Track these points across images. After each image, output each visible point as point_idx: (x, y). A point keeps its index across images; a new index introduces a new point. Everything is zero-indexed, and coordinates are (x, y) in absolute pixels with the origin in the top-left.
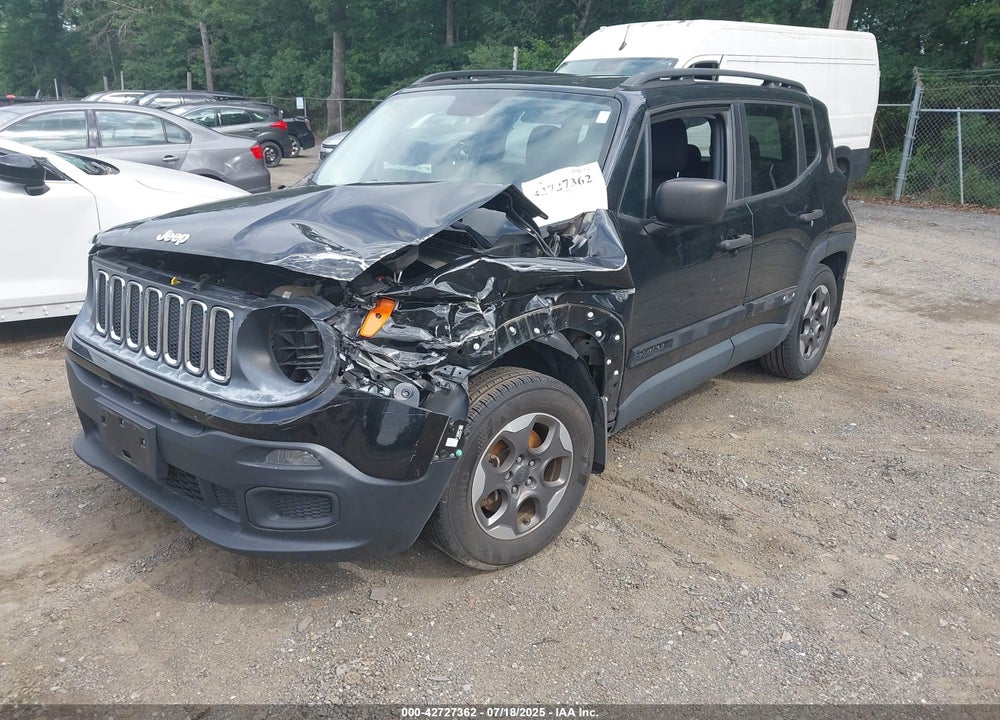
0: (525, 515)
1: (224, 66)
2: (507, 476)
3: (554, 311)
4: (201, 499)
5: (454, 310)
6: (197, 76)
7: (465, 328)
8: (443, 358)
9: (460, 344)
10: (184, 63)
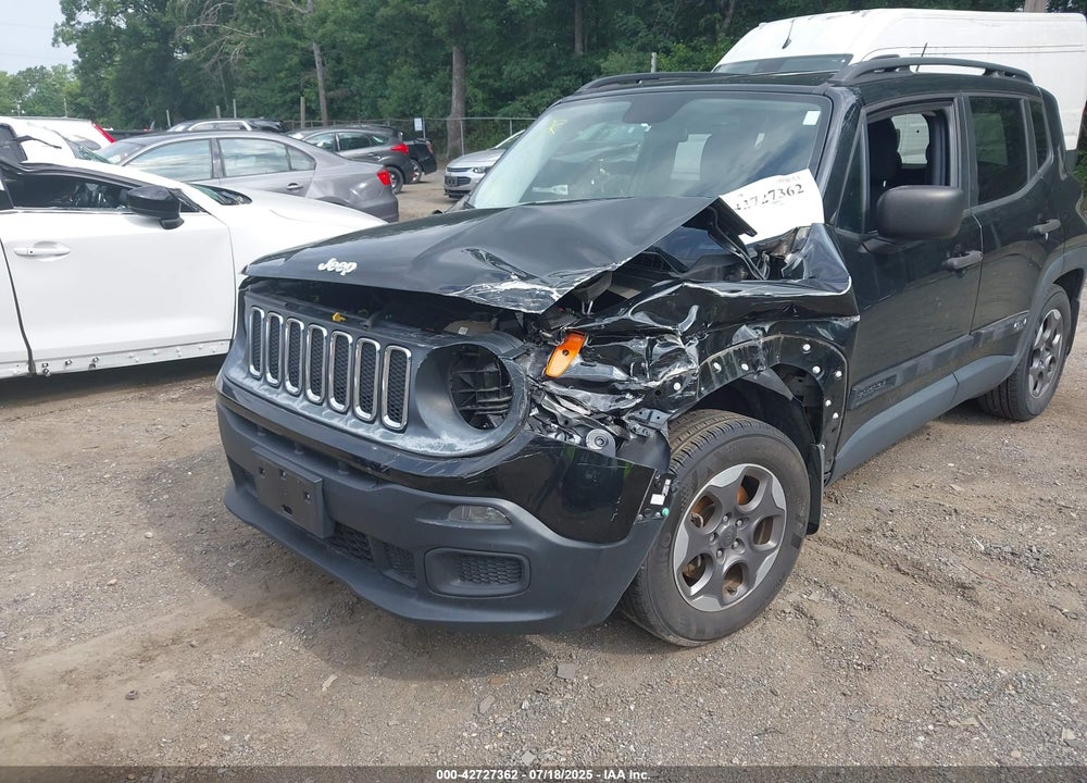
0: (730, 583)
1: (338, 88)
2: (712, 539)
3: (765, 343)
4: (370, 560)
5: (652, 344)
6: (310, 101)
7: (662, 366)
8: (638, 401)
9: (658, 383)
10: (296, 87)
